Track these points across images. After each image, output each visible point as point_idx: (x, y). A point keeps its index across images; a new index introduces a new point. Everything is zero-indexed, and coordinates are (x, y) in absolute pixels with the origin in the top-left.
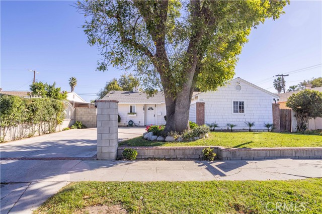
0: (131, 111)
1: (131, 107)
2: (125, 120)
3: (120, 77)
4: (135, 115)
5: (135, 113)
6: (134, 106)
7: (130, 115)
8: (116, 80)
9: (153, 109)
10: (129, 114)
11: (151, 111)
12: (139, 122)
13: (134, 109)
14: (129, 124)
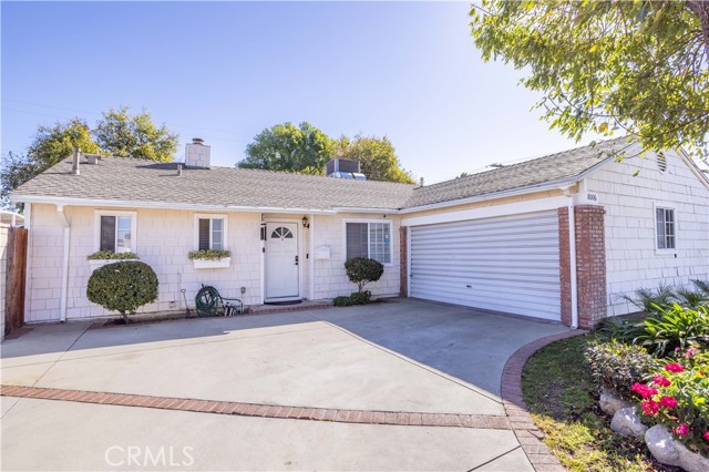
0: (204, 245)
1: (204, 225)
2: (174, 288)
3: (101, 118)
4: (225, 262)
5: (227, 254)
6: (218, 223)
7: (201, 263)
8: (85, 127)
9: (290, 236)
10: (193, 256)
11: (282, 241)
12: (243, 290)
13: (218, 237)
14: (199, 304)
